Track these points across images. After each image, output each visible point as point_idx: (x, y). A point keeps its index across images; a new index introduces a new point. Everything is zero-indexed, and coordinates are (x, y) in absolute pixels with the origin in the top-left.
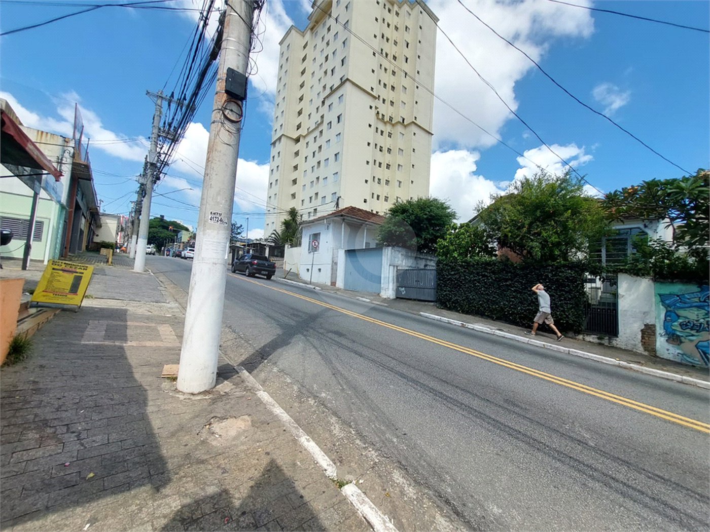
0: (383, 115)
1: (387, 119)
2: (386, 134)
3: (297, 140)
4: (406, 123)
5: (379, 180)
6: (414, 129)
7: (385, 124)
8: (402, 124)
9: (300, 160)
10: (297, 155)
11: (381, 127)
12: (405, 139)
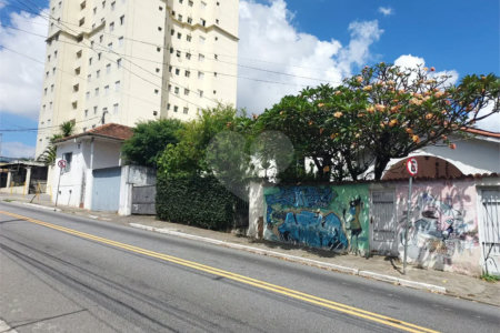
0: (180, 16)
1: (184, 20)
2: (184, 37)
3: (79, 39)
4: (207, 25)
5: (177, 88)
6: (214, 33)
7: (183, 25)
8: (203, 26)
9: (83, 63)
10: (79, 54)
11: (177, 29)
12: (206, 43)
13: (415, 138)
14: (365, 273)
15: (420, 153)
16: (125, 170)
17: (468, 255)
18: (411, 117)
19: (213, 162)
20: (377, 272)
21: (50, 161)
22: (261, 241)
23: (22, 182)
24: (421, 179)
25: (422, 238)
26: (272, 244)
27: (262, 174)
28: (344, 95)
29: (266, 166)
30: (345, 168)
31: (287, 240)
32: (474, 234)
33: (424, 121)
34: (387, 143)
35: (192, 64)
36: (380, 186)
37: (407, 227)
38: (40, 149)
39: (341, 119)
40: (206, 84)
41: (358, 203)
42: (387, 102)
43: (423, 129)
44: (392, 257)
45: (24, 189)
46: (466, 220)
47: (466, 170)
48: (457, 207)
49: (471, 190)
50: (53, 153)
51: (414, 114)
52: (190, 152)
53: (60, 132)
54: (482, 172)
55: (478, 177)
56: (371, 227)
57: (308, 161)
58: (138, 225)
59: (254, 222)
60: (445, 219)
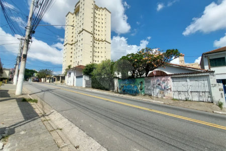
1: (97, 39)
3: (72, 45)
5: (96, 56)
6: (105, 42)
7: (97, 41)
8: (102, 41)
9: (73, 50)
10: (72, 49)
11: (96, 42)
12: (103, 45)
13: (155, 66)
14: (143, 99)
15: (156, 70)
16: (84, 76)
17: (169, 94)
18: (154, 61)
19: (105, 74)
20: (146, 99)
21: (66, 75)
22: (118, 93)
23: (59, 80)
24: (157, 76)
25: (158, 90)
26: (120, 93)
27: (117, 76)
28: (137, 56)
29: (118, 74)
30: (138, 74)
31: (124, 92)
32: (170, 89)
33: (157, 62)
34: (148, 67)
35: (99, 50)
36: (147, 78)
37: (154, 88)
38: (63, 72)
39: (137, 62)
40: (103, 55)
41: (141, 82)
42: (148, 57)
43: (157, 63)
44: (150, 95)
45: (59, 82)
46: (168, 85)
47: (168, 73)
48: (166, 82)
49: (169, 78)
50: (66, 73)
51: (155, 60)
52: (99, 71)
53: (68, 68)
54: (170, 74)
55: (171, 75)
56: (145, 88)
57: (129, 72)
58: (87, 90)
59: (116, 88)
60: (163, 85)
